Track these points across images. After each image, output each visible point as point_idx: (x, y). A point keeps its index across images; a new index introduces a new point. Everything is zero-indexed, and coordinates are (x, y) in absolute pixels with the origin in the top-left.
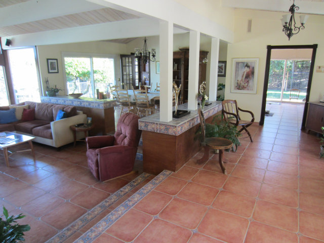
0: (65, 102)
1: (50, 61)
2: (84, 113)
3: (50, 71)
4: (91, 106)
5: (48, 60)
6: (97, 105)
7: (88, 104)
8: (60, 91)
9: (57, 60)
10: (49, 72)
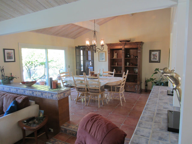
0: (17, 90)
1: (6, 51)
2: (36, 103)
3: (7, 60)
4: (44, 96)
5: (4, 50)
6: (50, 95)
7: (40, 94)
8: (15, 79)
9: (14, 50)
10: (5, 61)
